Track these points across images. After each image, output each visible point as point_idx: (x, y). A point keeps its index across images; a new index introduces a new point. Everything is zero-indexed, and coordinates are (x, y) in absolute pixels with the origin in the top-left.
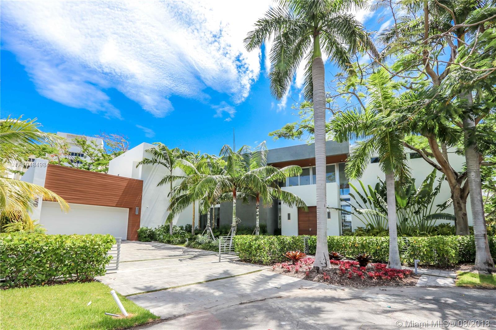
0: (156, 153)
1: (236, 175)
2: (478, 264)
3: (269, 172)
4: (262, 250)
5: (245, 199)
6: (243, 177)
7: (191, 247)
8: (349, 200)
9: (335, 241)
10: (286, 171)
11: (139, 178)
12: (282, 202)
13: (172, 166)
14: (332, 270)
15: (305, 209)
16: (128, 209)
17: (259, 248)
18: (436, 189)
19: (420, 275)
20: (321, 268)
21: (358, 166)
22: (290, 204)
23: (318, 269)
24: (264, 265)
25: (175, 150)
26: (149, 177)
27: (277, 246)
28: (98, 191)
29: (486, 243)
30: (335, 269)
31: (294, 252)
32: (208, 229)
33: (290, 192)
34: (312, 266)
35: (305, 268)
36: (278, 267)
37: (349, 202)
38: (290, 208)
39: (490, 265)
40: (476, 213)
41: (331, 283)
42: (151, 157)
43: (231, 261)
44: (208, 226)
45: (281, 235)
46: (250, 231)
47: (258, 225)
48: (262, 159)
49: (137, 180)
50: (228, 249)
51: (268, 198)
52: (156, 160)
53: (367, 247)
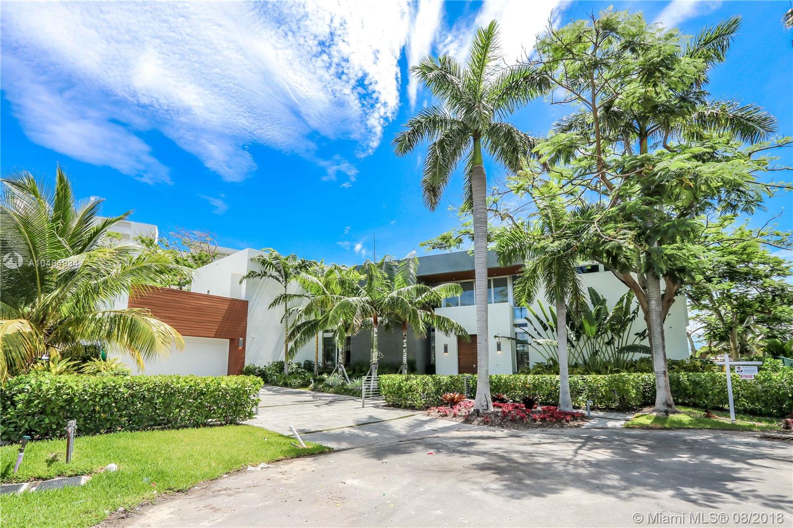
0: (264, 262)
1: (378, 297)
2: (658, 406)
3: (420, 292)
4: (415, 393)
5: (387, 326)
6: (387, 300)
7: (320, 391)
8: (525, 325)
9: (503, 381)
10: (442, 291)
11: (243, 297)
12: (436, 330)
13: (286, 281)
14: (493, 413)
15: (466, 339)
16: (229, 340)
17: (410, 390)
18: (634, 312)
19: (592, 418)
20: (481, 411)
21: (528, 290)
22: (447, 332)
23: (477, 411)
24: (417, 410)
25: (291, 256)
26: (255, 295)
27: (431, 387)
28: (192, 317)
29: (665, 381)
30: (498, 412)
31: (452, 394)
32: (340, 367)
33: (447, 317)
34: (472, 410)
35: (464, 412)
36: (434, 412)
37: (526, 329)
38: (446, 337)
39: (669, 406)
41: (491, 426)
42: (258, 268)
43: (377, 406)
44: (340, 363)
45: (435, 373)
46: (395, 368)
47: (405, 361)
48: (410, 273)
49: (240, 301)
50: (369, 392)
51: (421, 327)
52: (265, 273)
53: (540, 388)
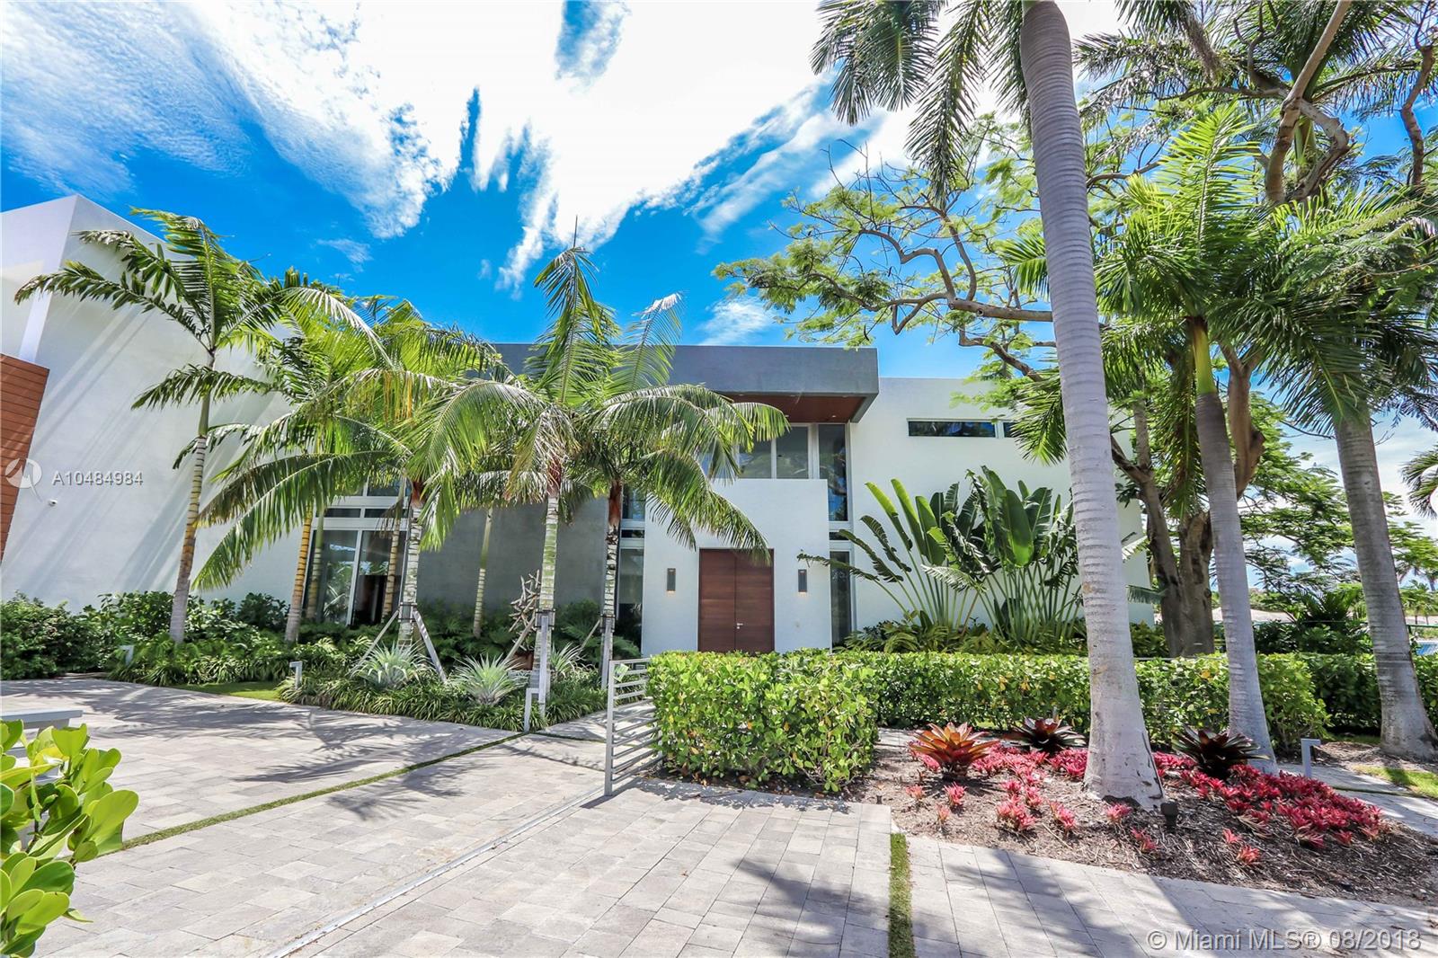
2: (1403, 743)
11: (28, 350)
13: (217, 332)
32: (405, 618)
39: (1436, 744)
40: (1383, 591)
44: (410, 605)
47: (609, 605)
